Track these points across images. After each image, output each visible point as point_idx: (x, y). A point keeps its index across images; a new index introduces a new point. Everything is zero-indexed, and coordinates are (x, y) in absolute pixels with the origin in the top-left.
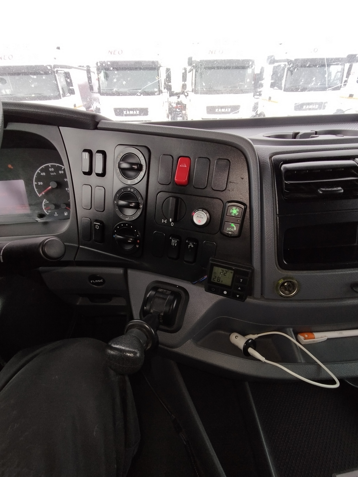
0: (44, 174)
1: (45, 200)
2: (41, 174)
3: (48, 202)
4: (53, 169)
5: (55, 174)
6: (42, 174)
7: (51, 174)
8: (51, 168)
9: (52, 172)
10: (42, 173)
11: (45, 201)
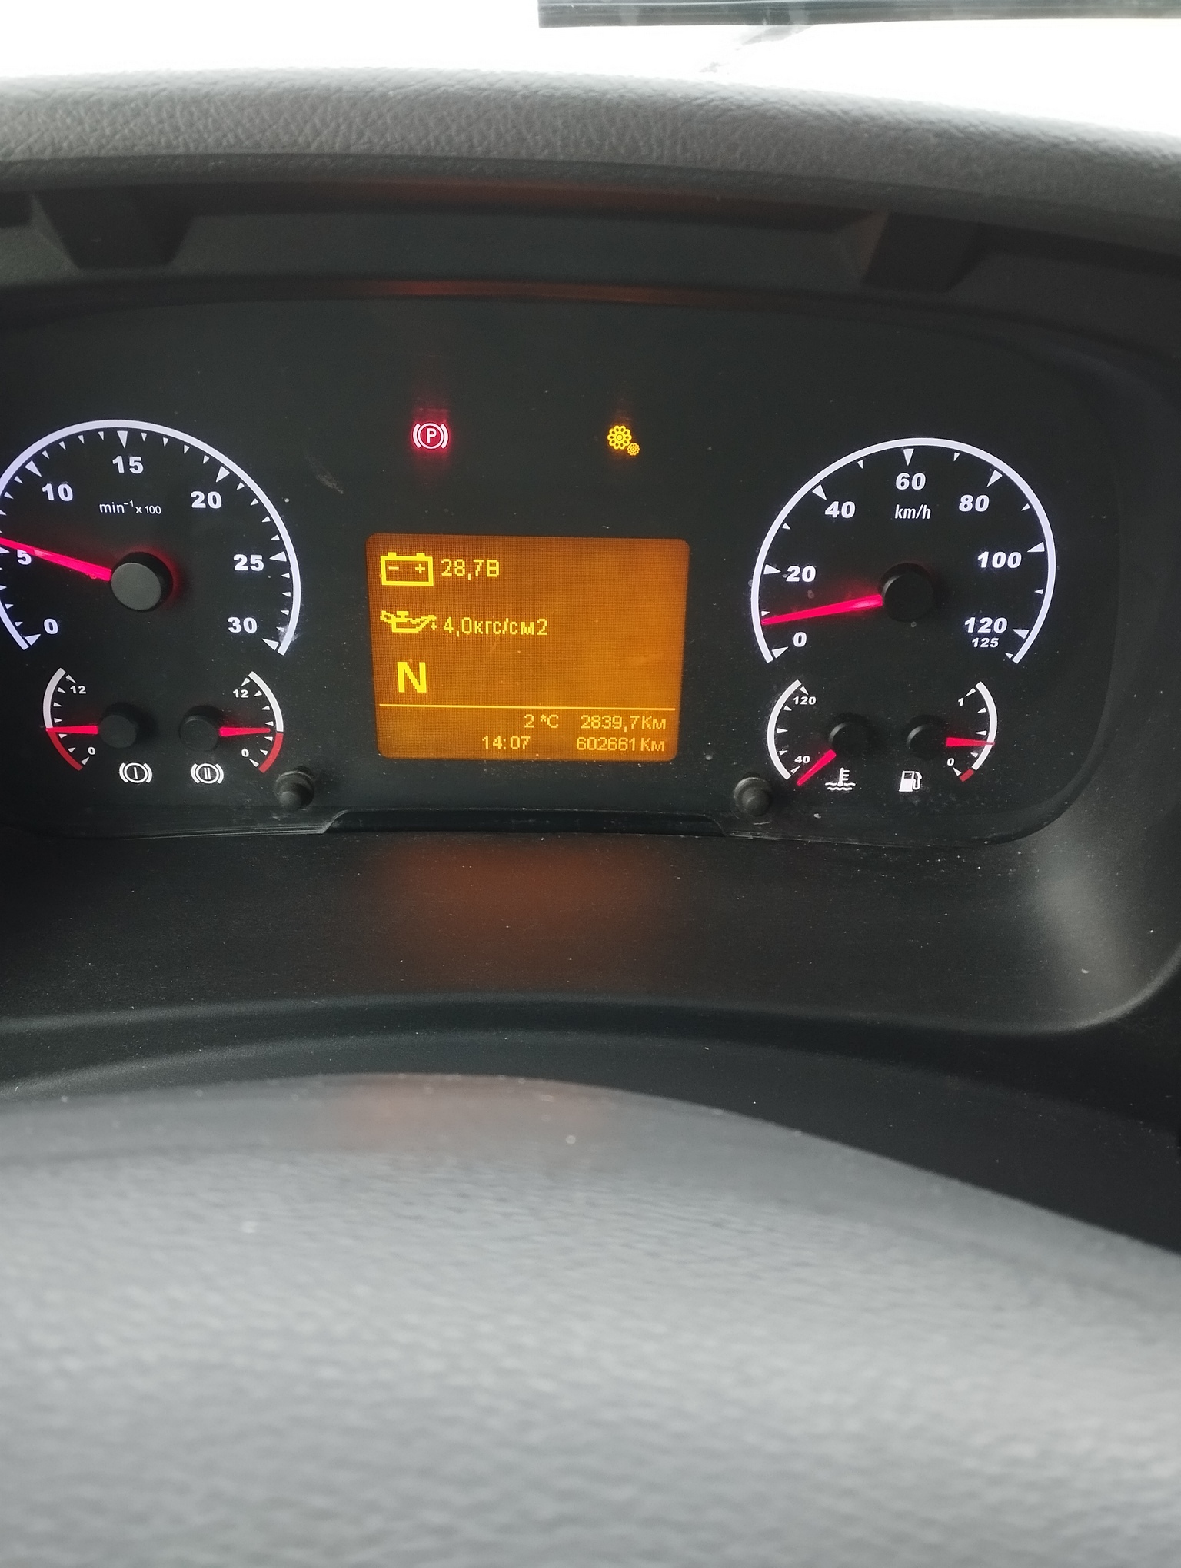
0: (848, 510)
1: (797, 684)
2: (828, 512)
3: (813, 701)
4: (919, 481)
5: (926, 512)
6: (832, 511)
7: (898, 514)
8: (912, 470)
9: (910, 498)
10: (835, 504)
11: (798, 693)
